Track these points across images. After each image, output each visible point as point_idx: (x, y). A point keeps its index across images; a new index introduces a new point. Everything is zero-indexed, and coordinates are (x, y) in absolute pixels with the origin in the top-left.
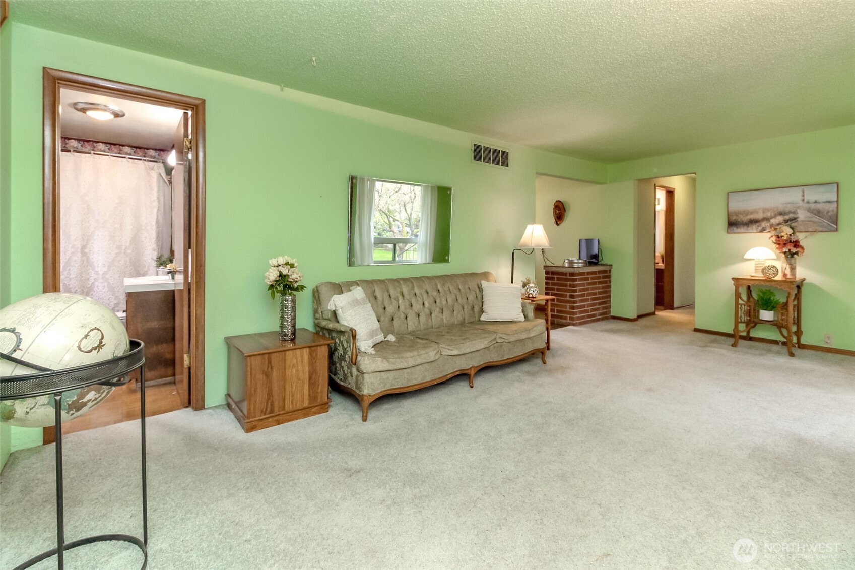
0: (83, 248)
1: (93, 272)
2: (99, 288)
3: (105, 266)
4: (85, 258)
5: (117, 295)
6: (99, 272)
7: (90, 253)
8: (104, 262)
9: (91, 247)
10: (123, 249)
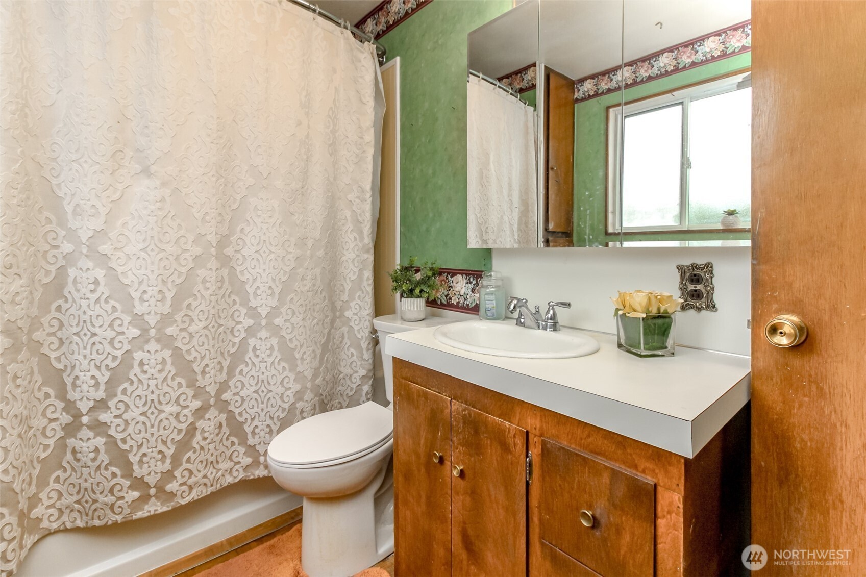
0: (223, 242)
1: (244, 311)
2: (258, 352)
3: (272, 294)
4: (225, 272)
5: (298, 369)
6: (259, 310)
7: (238, 259)
8: (271, 284)
9: (240, 242)
10: (310, 249)
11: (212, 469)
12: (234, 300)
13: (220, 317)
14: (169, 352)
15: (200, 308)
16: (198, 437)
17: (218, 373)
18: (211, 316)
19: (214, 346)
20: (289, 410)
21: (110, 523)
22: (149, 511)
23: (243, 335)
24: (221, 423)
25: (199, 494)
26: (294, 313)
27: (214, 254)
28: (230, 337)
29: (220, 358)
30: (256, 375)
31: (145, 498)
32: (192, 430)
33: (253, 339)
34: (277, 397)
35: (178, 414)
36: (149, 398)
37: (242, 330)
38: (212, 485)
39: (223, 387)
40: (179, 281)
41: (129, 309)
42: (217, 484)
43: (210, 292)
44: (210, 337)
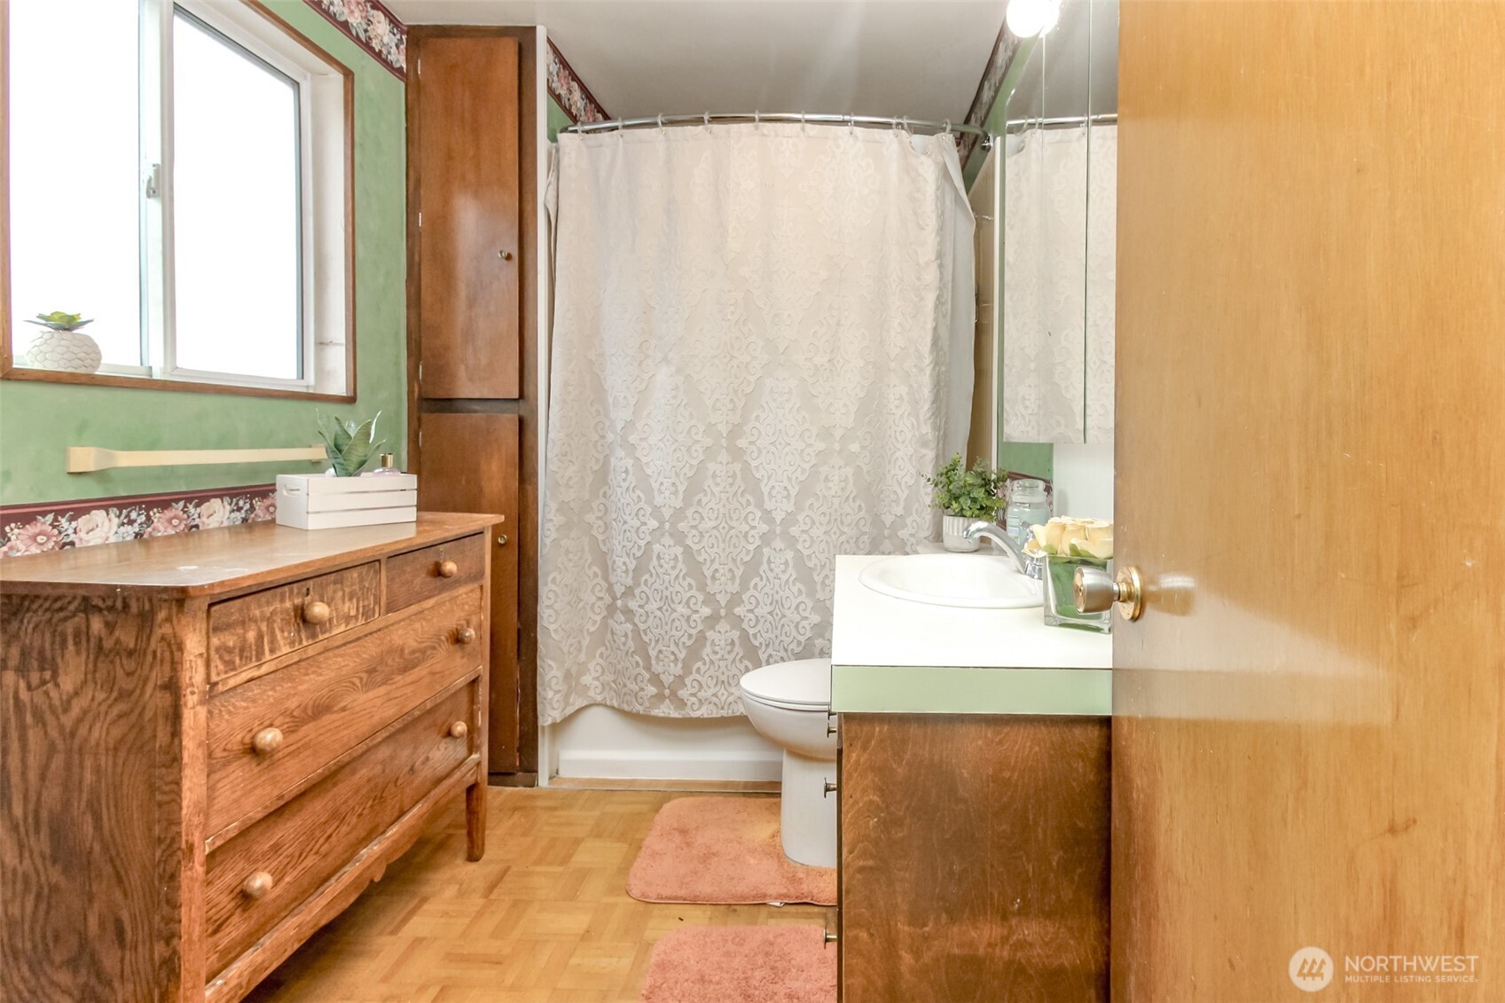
0: (735, 432)
1: (758, 514)
2: (772, 566)
3: (788, 497)
4: (737, 467)
6: (774, 514)
7: (753, 452)
8: (786, 483)
9: (755, 432)
10: (838, 439)
11: (723, 690)
12: (748, 500)
13: (731, 518)
14: (680, 550)
15: (710, 505)
16: (708, 649)
17: (729, 583)
18: (721, 516)
19: (724, 549)
20: (805, 645)
21: (634, 710)
22: (664, 712)
23: (758, 542)
24: (733, 640)
25: (710, 713)
26: (813, 523)
27: (725, 445)
28: (743, 543)
29: (731, 565)
30: (770, 592)
31: (660, 697)
32: (701, 639)
33: (768, 549)
34: (792, 626)
35: (689, 617)
36: (664, 594)
37: (757, 537)
38: (723, 708)
39: (736, 599)
40: (690, 474)
41: (650, 501)
42: (728, 709)
43: (720, 488)
44: (720, 539)
